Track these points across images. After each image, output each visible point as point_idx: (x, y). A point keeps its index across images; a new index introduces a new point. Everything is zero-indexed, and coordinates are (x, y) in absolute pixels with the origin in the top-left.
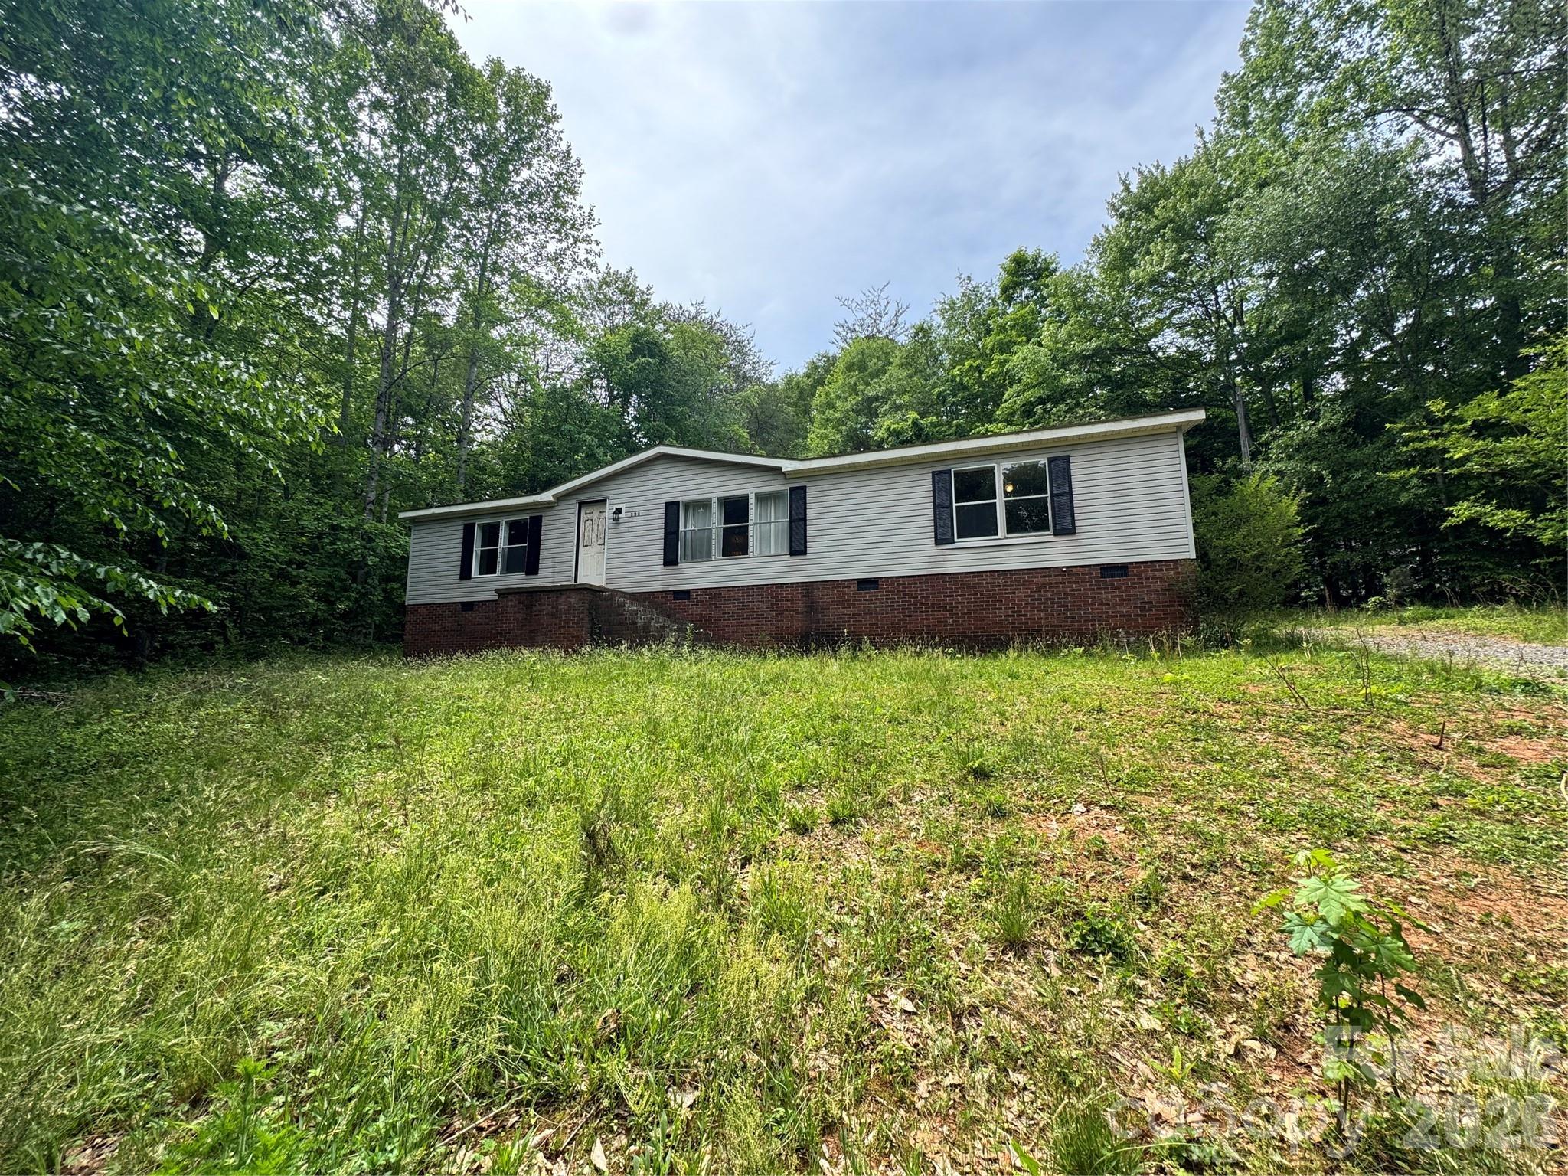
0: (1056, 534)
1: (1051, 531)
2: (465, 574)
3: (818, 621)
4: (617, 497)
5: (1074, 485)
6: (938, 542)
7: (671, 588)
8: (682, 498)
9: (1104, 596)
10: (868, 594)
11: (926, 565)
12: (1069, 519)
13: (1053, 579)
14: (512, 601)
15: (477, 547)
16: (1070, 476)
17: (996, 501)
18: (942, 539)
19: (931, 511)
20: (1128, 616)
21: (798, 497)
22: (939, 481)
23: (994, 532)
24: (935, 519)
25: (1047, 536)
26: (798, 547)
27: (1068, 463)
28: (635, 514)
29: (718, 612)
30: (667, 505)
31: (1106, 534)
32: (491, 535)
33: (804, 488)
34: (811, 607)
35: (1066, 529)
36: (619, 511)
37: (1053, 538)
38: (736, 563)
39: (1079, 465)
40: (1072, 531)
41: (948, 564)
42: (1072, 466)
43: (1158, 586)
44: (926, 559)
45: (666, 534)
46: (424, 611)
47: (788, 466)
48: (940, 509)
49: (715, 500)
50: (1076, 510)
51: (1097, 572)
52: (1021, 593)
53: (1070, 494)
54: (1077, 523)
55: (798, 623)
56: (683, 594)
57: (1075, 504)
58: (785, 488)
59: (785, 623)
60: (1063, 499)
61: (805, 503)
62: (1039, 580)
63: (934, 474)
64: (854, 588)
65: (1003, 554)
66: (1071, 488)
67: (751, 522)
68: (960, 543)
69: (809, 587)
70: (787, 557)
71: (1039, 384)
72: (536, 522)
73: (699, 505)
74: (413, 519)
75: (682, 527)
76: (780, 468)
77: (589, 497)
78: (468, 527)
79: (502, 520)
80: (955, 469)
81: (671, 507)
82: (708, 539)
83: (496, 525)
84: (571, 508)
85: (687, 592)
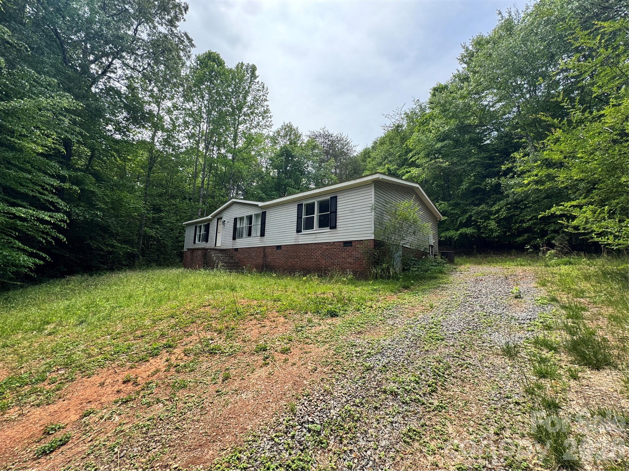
1: (329, 227)
2: (194, 242)
3: (266, 261)
4: (225, 216)
5: (338, 208)
7: (234, 248)
8: (238, 216)
9: (344, 255)
10: (279, 251)
11: (294, 241)
12: (335, 222)
13: (329, 247)
15: (198, 233)
16: (337, 204)
17: (315, 215)
18: (299, 231)
19: (296, 220)
20: (350, 263)
21: (264, 215)
22: (300, 206)
23: (312, 228)
24: (297, 223)
26: (263, 234)
27: (336, 199)
28: (228, 222)
29: (243, 256)
31: (346, 228)
32: (200, 227)
33: (265, 212)
34: (265, 256)
35: (334, 227)
36: (225, 221)
37: (329, 230)
38: (249, 239)
39: (340, 200)
41: (300, 240)
42: (338, 200)
43: (361, 250)
44: (293, 238)
47: (260, 204)
48: (299, 217)
49: (245, 217)
50: (337, 219)
51: (342, 244)
52: (319, 252)
53: (336, 212)
54: (337, 224)
55: (260, 261)
57: (338, 216)
58: (260, 212)
59: (258, 261)
60: (334, 214)
61: (265, 217)
62: (324, 247)
63: (298, 205)
64: (276, 249)
65: (314, 237)
66: (336, 209)
67: (253, 225)
68: (304, 232)
69: (264, 248)
70: (260, 237)
72: (209, 224)
73: (242, 219)
74: (186, 224)
75: (238, 226)
76: (258, 205)
77: (219, 216)
78: (196, 227)
79: (202, 225)
80: (304, 203)
81: (236, 219)
82: (242, 231)
83: (201, 226)
84: (216, 220)
85: (237, 249)
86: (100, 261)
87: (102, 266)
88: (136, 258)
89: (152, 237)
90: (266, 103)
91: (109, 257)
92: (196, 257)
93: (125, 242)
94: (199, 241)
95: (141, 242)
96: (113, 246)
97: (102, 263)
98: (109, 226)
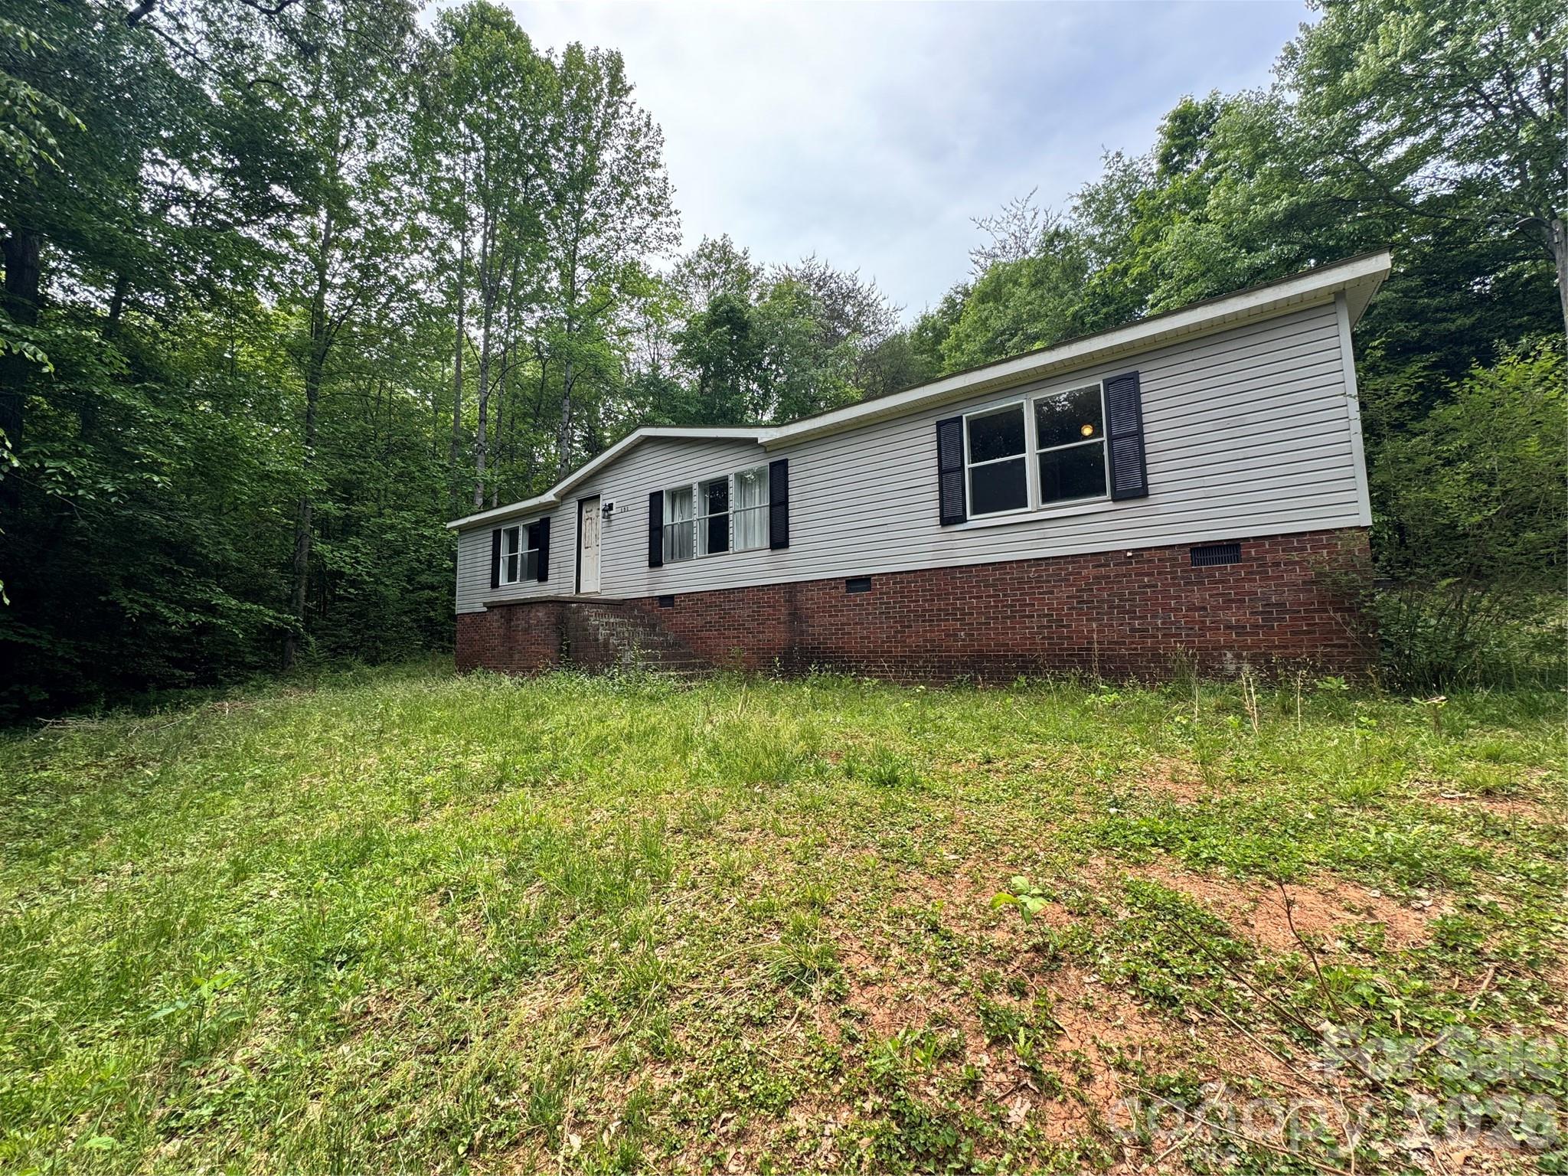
0: (1115, 499)
1: (1108, 496)
2: (495, 584)
3: (802, 632)
4: (611, 491)
5: (1146, 418)
6: (946, 521)
7: (657, 593)
8: (665, 486)
9: (1197, 596)
10: (860, 597)
11: (929, 556)
12: (1138, 474)
13: (1112, 570)
14: (496, 616)
15: (504, 554)
16: (1139, 404)
17: (1026, 455)
18: (950, 518)
19: (936, 479)
20: (1240, 629)
21: (779, 475)
22: (947, 431)
23: (1022, 502)
24: (941, 490)
25: (1101, 503)
26: (779, 539)
27: (1137, 384)
28: (625, 509)
29: (700, 622)
30: (652, 495)
31: (1200, 493)
32: (513, 535)
33: (785, 463)
34: (796, 615)
35: (1133, 489)
36: (611, 507)
37: (1110, 506)
38: (719, 559)
39: (1154, 385)
40: (1142, 493)
41: (958, 553)
42: (1143, 388)
43: (1297, 575)
44: (930, 547)
45: (651, 530)
46: (468, 620)
47: (762, 435)
48: (948, 472)
49: (696, 486)
50: (1149, 459)
51: (1186, 558)
52: (1063, 592)
53: (1139, 434)
54: (1151, 479)
55: (777, 635)
56: (667, 600)
57: (1148, 448)
58: (762, 463)
59: (768, 635)
60: (1127, 443)
61: (787, 482)
62: (1089, 571)
63: (939, 425)
64: (842, 590)
65: (1034, 535)
66: (1140, 424)
67: (731, 511)
68: (974, 521)
69: (792, 588)
70: (768, 552)
71: (1203, 274)
72: (545, 524)
73: (682, 494)
74: (459, 528)
75: (667, 520)
76: (756, 440)
77: (584, 493)
78: (497, 536)
79: (520, 525)
80: (968, 413)
81: (656, 499)
82: (690, 534)
83: (516, 530)
84: (573, 506)
85: (671, 597)
86: (169, 659)
87: (178, 672)
88: (290, 644)
89: (340, 574)
90: (659, 173)
91: (200, 643)
92: (526, 631)
93: (251, 592)
94: (512, 577)
95: (303, 592)
96: (210, 609)
97: (178, 664)
98: (195, 539)
